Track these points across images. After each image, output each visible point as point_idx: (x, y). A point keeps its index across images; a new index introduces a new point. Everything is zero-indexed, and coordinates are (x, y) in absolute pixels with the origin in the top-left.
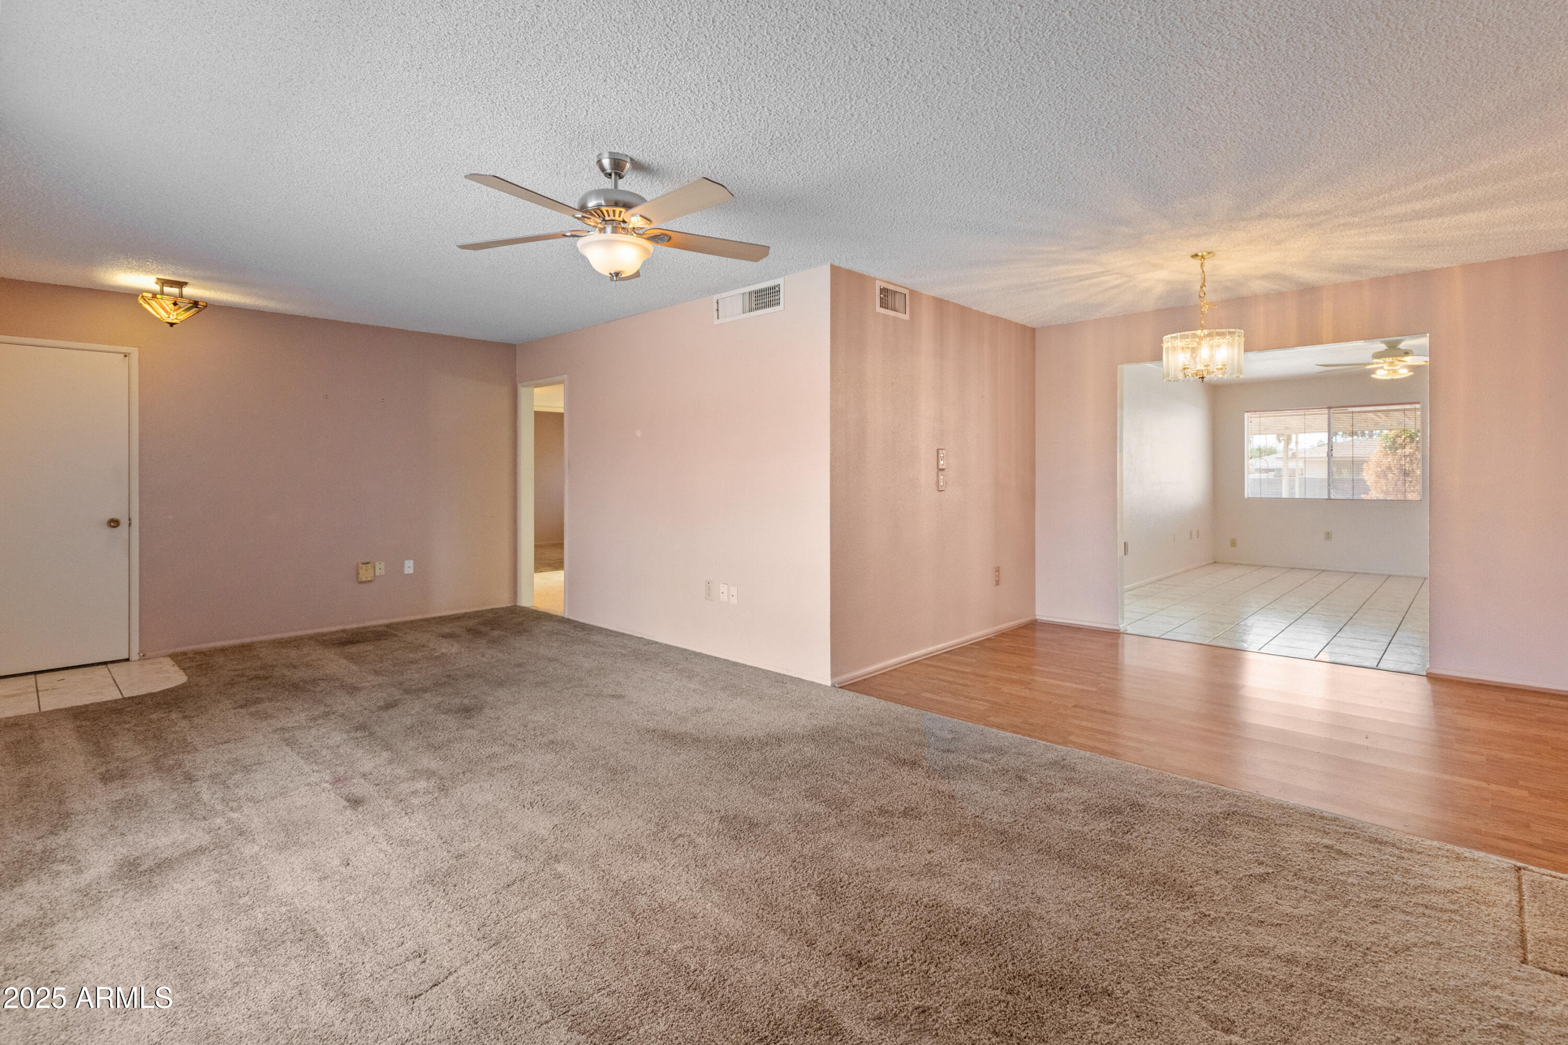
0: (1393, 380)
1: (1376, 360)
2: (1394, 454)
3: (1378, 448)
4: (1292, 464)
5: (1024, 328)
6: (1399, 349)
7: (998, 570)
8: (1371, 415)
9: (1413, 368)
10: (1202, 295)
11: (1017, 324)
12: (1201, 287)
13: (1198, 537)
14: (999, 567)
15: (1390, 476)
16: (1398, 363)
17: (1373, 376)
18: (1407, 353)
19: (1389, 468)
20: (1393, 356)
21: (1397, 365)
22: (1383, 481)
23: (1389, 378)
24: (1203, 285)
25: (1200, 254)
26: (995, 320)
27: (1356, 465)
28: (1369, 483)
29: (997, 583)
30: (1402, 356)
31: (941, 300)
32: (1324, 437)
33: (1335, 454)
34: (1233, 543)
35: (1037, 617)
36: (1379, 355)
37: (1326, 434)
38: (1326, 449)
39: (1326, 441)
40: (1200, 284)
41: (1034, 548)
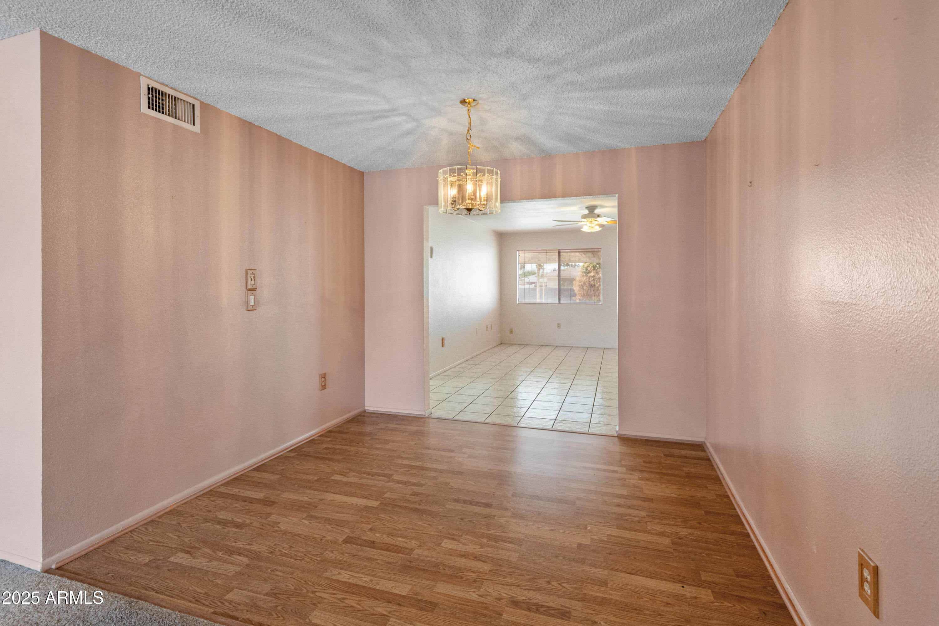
0: (591, 233)
1: (583, 220)
2: (587, 275)
3: (580, 273)
4: (541, 280)
5: (352, 170)
6: (595, 213)
7: (324, 376)
8: (577, 254)
9: (601, 226)
10: (469, 138)
11: (344, 165)
12: (468, 131)
13: (491, 329)
14: (325, 374)
15: (585, 287)
16: (594, 222)
17: (582, 229)
18: (598, 216)
19: (585, 283)
20: (591, 217)
21: (594, 224)
22: (582, 290)
23: (590, 231)
24: (470, 129)
25: (467, 101)
26: (320, 157)
27: (571, 281)
28: (576, 291)
29: (324, 388)
30: (596, 218)
31: (250, 124)
32: (556, 266)
33: (562, 275)
34: (511, 331)
35: (366, 408)
36: (585, 217)
37: (557, 264)
38: (557, 272)
39: (557, 268)
40: (467, 128)
41: (364, 351)
